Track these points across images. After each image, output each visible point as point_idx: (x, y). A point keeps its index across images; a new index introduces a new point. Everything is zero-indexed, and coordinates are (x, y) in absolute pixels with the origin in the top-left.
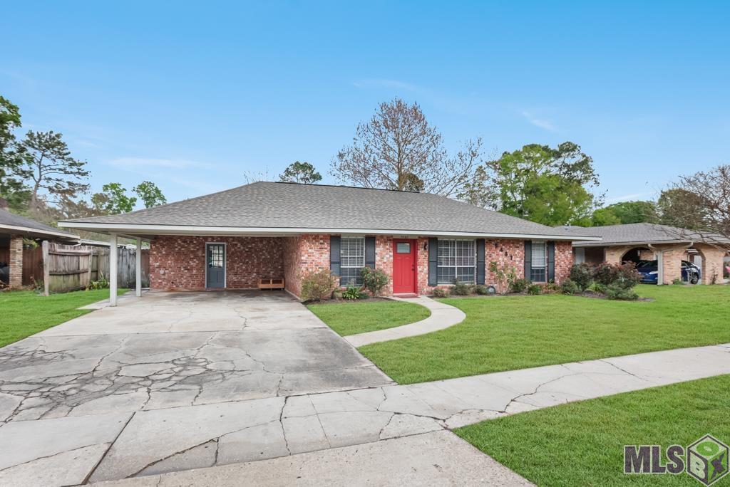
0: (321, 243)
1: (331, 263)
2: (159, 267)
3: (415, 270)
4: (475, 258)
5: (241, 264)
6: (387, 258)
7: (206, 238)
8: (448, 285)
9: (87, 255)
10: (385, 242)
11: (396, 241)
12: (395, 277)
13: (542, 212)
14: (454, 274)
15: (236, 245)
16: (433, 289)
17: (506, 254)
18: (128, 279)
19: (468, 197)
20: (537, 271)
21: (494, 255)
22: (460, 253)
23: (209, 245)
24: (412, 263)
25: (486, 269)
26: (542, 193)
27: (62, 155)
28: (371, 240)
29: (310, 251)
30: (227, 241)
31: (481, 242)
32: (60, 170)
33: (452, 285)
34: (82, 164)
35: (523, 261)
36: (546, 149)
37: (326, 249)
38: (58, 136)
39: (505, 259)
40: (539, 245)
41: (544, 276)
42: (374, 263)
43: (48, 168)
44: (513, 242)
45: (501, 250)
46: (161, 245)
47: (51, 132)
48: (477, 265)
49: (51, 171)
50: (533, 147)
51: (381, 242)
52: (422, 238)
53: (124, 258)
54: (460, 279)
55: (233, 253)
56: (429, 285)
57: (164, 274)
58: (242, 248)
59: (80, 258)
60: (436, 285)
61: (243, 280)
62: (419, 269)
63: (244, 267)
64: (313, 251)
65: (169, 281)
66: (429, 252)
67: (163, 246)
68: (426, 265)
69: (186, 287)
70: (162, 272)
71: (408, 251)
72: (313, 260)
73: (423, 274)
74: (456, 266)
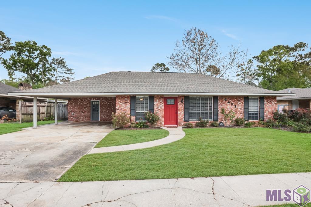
0: (126, 100)
1: (131, 109)
2: (72, 111)
3: (177, 113)
4: (213, 107)
5: (106, 110)
6: (161, 107)
7: (91, 98)
8: (195, 121)
9: (44, 106)
10: (160, 99)
11: (165, 98)
12: (165, 117)
13: (282, 81)
14: (200, 115)
15: (104, 101)
16: (187, 123)
17: (232, 105)
18: (62, 116)
19: (243, 76)
20: (253, 114)
21: (224, 105)
22: (203, 104)
23: (92, 102)
24: (175, 110)
25: (219, 113)
26: (283, 71)
27: (65, 67)
28: (152, 98)
29: (120, 104)
30: (100, 100)
31: (216, 98)
32: (64, 72)
33: (197, 121)
34: (72, 70)
35: (243, 108)
36: (287, 47)
37: (128, 102)
38: (63, 59)
39: (231, 107)
40: (254, 99)
41: (258, 116)
42: (154, 110)
43: (60, 72)
44: (237, 98)
45: (229, 102)
46: (72, 102)
47: (61, 58)
48: (213, 110)
49: (61, 73)
50: (278, 47)
51: (157, 99)
52: (180, 96)
53: (60, 108)
54: (203, 118)
55: (102, 105)
56: (185, 121)
57: (74, 114)
58: (107, 103)
59: (40, 107)
60: (188, 121)
61: (107, 117)
62: (179, 113)
63: (107, 112)
64: (122, 104)
65: (75, 118)
66: (184, 104)
67: (73, 102)
68: (183, 110)
69: (82, 120)
70: (73, 114)
71: (173, 103)
72: (122, 108)
73: (181, 115)
74: (201, 111)
